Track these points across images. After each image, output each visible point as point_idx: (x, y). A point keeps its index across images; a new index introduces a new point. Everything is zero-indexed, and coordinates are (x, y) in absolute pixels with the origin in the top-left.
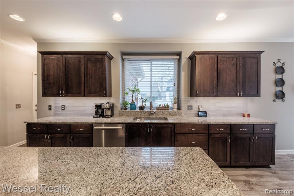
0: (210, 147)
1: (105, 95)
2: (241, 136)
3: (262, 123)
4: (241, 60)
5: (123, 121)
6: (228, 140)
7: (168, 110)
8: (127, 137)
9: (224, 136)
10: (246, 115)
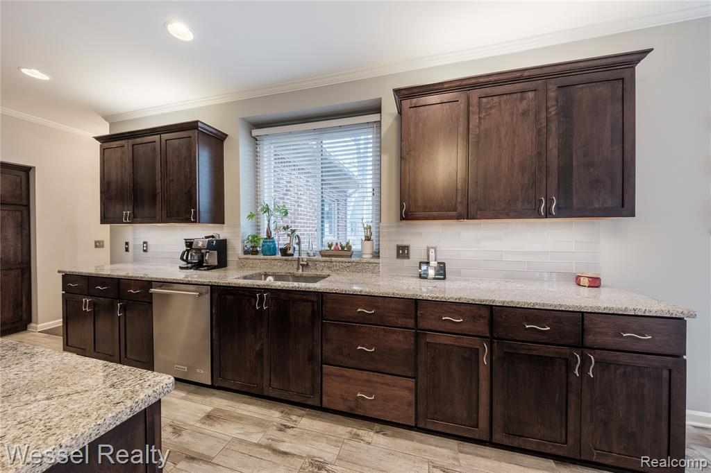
0: (421, 370)
1: (195, 218)
2: (531, 350)
3: (619, 309)
4: (552, 94)
5: (206, 281)
6: (480, 357)
7: (351, 256)
8: (214, 318)
9: (466, 342)
10: (585, 281)
